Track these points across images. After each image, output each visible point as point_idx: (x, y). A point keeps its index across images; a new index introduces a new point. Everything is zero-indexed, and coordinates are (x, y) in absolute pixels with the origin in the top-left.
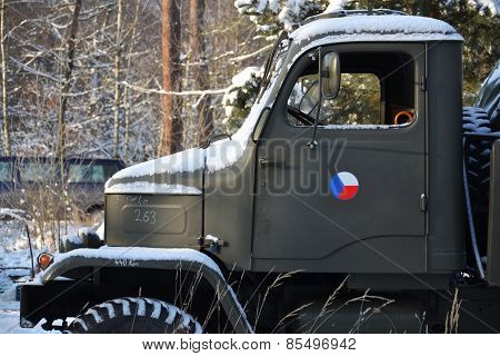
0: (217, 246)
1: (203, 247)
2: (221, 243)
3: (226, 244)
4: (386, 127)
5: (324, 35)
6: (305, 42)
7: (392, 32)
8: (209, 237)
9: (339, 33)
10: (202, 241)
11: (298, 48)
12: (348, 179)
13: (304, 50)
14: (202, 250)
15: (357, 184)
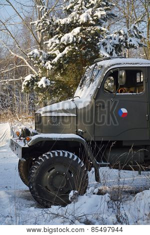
0: (82, 133)
1: (77, 133)
2: (83, 132)
3: (85, 132)
4: (135, 94)
5: (115, 65)
6: (109, 67)
7: (136, 64)
8: (79, 130)
9: (119, 64)
10: (77, 131)
11: (107, 69)
12: (124, 110)
13: (109, 69)
14: (77, 134)
15: (127, 112)
